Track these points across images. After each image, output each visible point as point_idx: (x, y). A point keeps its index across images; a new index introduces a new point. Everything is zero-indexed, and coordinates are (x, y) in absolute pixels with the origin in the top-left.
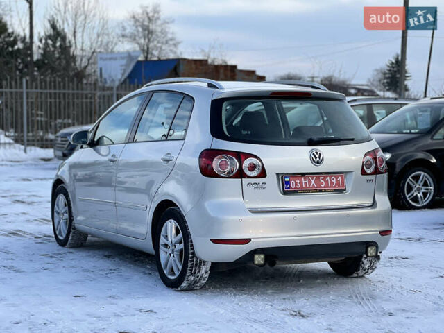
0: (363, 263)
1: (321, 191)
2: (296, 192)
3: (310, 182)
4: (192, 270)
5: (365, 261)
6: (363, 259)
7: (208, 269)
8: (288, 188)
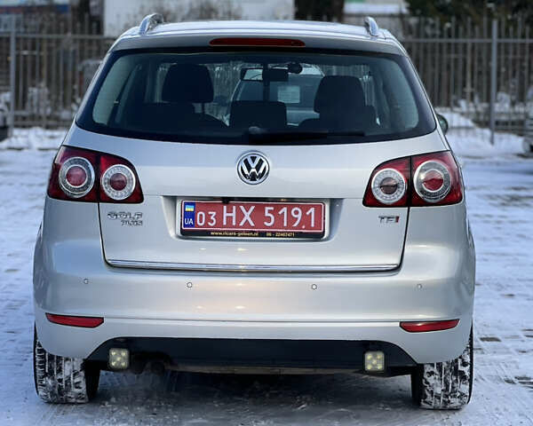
0: (428, 383)
1: (262, 234)
2: (207, 233)
3: (240, 216)
4: (44, 367)
5: (431, 380)
6: (426, 376)
7: (78, 368)
8: (191, 225)
